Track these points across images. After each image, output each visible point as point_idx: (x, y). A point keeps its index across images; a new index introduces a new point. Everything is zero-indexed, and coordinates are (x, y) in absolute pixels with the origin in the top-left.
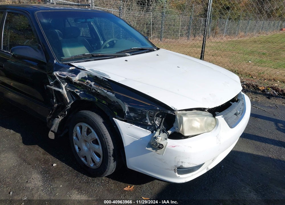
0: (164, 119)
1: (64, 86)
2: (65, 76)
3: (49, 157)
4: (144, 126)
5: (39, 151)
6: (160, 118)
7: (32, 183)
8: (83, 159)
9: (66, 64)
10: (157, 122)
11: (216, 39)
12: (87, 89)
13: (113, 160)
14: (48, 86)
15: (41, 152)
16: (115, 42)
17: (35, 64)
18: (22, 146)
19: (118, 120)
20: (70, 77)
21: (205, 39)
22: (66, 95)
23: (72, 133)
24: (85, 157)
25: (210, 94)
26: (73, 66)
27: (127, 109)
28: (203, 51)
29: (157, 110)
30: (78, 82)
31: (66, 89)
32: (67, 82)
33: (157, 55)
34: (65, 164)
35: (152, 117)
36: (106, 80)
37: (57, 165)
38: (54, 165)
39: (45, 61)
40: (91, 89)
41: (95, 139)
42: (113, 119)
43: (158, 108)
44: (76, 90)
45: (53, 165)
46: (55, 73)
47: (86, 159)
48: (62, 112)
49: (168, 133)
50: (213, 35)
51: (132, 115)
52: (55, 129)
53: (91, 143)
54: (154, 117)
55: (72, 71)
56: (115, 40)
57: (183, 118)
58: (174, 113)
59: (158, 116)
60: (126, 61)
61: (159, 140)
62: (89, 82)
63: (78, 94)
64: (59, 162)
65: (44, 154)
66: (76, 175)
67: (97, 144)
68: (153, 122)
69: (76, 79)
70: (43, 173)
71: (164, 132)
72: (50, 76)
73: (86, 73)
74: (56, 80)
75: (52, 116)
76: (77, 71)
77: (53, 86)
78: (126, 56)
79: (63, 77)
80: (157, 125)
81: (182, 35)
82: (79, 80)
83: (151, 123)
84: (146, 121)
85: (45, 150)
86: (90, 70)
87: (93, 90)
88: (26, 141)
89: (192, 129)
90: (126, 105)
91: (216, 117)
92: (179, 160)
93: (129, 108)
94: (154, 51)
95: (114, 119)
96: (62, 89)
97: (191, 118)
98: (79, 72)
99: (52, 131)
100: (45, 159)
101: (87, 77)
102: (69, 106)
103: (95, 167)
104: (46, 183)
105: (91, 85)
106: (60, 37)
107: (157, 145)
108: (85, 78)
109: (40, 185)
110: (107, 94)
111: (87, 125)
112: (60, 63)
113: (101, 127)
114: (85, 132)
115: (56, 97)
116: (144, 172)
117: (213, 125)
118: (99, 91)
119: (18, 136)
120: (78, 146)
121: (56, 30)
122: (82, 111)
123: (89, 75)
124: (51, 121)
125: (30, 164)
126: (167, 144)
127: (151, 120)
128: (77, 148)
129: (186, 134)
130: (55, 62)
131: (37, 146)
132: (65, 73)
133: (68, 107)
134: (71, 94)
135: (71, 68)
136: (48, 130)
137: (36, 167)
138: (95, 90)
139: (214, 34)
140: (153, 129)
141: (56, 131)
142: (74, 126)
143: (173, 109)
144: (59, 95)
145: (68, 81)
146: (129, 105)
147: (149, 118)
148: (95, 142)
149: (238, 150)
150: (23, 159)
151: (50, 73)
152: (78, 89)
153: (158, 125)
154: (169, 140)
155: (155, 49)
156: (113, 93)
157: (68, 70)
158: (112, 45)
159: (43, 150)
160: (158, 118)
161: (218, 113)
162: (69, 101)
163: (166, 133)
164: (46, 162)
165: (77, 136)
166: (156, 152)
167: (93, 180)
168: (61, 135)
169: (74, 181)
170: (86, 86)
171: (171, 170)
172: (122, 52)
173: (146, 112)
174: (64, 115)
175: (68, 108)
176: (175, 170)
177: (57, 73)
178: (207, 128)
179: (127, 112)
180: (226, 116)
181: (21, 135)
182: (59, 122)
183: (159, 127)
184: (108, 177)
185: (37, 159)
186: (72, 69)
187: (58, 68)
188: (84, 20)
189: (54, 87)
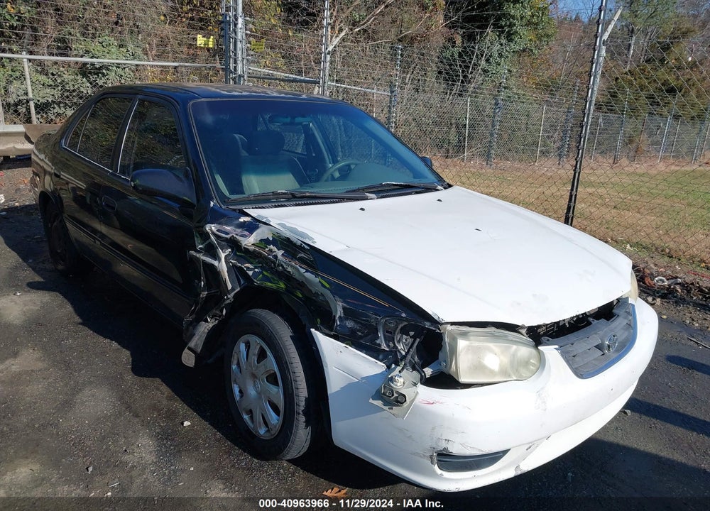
0: (418, 340)
1: (223, 255)
2: (227, 234)
3: (180, 406)
4: (373, 351)
5: (161, 391)
6: (411, 337)
7: (135, 454)
8: (246, 417)
9: (235, 210)
10: (400, 347)
11: (638, 166)
12: (267, 264)
13: (306, 422)
14: (192, 252)
15: (163, 394)
16: (352, 167)
17: (176, 206)
18: (129, 377)
19: (321, 334)
20: (237, 237)
21: (580, 169)
22: (226, 274)
23: (231, 356)
24: (250, 412)
25: (534, 295)
26: (248, 215)
27: (339, 312)
28: (574, 197)
29: (402, 319)
30: (253, 248)
31: (227, 262)
32: (231, 247)
33: (439, 200)
34: (209, 424)
35: (390, 333)
36: (306, 247)
37: (192, 426)
38: (187, 423)
39: (195, 201)
40: (275, 263)
41: (272, 372)
42: (310, 332)
43: (404, 315)
44: (247, 265)
45: (183, 424)
46: (208, 228)
47: (252, 418)
48: (216, 309)
49: (424, 372)
50: (630, 155)
51: (350, 324)
52: (196, 345)
53: (263, 381)
54: (394, 333)
55: (242, 225)
56: (352, 164)
57: (458, 340)
58: (439, 329)
59: (404, 331)
60: (362, 209)
61: (399, 384)
62: (275, 249)
63: (250, 273)
64: (197, 418)
65: (169, 399)
66: (227, 450)
67: (276, 384)
68: (391, 345)
69: (249, 241)
70: (160, 436)
71: (414, 369)
72: (199, 232)
73: (271, 230)
74: (209, 240)
75: (194, 316)
76: (253, 225)
77: (201, 252)
78: (367, 199)
79: (224, 235)
80: (402, 351)
81: (544, 153)
82: (253, 244)
83: (388, 346)
84: (378, 342)
85: (173, 391)
86: (279, 224)
87: (278, 266)
88: (140, 369)
89: (480, 368)
90: (338, 303)
91: (540, 348)
92: (442, 435)
93: (344, 308)
94: (438, 190)
95: (313, 330)
96: (220, 260)
97: (476, 344)
98: (257, 227)
99: (190, 349)
100: (169, 410)
101: (271, 239)
102: (229, 296)
103: (267, 437)
104: (162, 459)
105: (276, 257)
106: (243, 151)
107: (393, 395)
108: (266, 242)
109: (150, 462)
110: (304, 276)
111: (259, 340)
112: (223, 207)
113: (285, 346)
114: (254, 355)
115: (206, 277)
116: (370, 458)
117: (533, 365)
118: (289, 269)
119: (126, 355)
120: (239, 387)
121: (235, 135)
122: (254, 310)
123: (276, 234)
124: (191, 328)
125: (137, 416)
126: (416, 395)
127: (388, 340)
128: (236, 390)
129: (463, 380)
130: (212, 204)
131: (158, 381)
132: (229, 228)
133: (228, 299)
134: (237, 272)
135: (242, 220)
136: (184, 345)
137: (149, 423)
138: (283, 267)
139: (632, 154)
140: (391, 359)
141: (199, 350)
142: (235, 342)
143: (436, 318)
144: (213, 272)
145: (234, 244)
146: (345, 302)
147: (384, 335)
148: (272, 379)
149: (621, 442)
150: (127, 403)
151: (198, 227)
152: (251, 263)
153: (404, 353)
154: (421, 388)
155: (439, 187)
156: (317, 276)
157: (237, 222)
158: (345, 173)
159: (170, 390)
160: (405, 337)
161: (548, 340)
162: (230, 287)
163: (418, 371)
164: (171, 415)
165: (238, 364)
166: (391, 411)
167: (261, 466)
168: (210, 361)
169: (220, 463)
170: (266, 257)
171: (424, 456)
172: (358, 190)
173: (377, 322)
174: (220, 317)
175: (228, 301)
176: (431, 457)
177: (213, 228)
178: (517, 371)
179: (340, 317)
180: (568, 348)
181: (131, 354)
182: (206, 331)
183: (404, 357)
184: (293, 461)
185: (155, 408)
186: (245, 222)
187: (217, 217)
188: (288, 120)
189: (204, 255)
